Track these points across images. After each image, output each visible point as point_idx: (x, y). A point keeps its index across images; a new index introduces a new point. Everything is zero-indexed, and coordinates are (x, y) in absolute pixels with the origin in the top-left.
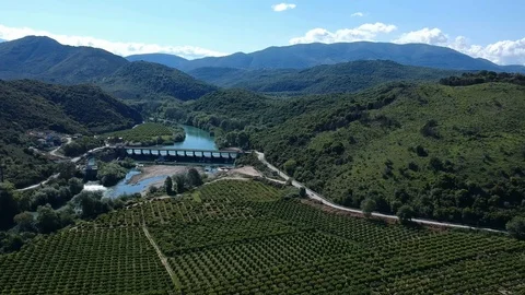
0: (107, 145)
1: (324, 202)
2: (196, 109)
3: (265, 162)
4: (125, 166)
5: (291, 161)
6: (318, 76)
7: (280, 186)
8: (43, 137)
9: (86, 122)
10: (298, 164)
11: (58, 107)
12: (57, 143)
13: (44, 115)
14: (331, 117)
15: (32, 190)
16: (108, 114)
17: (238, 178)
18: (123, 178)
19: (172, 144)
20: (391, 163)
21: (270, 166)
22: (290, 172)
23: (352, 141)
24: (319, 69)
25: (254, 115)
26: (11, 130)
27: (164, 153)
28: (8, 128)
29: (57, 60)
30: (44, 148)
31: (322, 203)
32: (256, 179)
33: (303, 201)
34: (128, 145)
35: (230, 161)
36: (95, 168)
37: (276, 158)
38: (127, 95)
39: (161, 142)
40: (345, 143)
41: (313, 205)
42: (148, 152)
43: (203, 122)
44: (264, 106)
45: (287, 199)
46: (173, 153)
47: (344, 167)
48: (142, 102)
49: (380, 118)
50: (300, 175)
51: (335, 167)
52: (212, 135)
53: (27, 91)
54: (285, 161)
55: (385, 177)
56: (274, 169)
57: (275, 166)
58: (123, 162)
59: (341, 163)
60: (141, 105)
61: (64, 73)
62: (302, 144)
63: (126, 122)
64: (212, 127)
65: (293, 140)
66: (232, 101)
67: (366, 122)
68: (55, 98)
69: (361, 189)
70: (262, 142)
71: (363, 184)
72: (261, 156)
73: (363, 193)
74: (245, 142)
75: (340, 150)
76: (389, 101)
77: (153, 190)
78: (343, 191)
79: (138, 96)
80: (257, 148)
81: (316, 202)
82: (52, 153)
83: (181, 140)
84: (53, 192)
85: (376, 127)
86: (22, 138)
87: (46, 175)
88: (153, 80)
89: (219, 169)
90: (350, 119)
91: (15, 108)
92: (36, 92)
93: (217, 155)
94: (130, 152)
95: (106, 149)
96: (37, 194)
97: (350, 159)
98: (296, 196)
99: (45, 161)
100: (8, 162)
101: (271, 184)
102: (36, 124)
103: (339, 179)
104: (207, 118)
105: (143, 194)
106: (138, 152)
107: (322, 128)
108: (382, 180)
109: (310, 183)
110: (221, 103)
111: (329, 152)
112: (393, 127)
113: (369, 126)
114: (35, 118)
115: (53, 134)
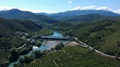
0: (36, 35)
1: (101, 53)
2: (54, 26)
3: (78, 41)
4: (41, 41)
5: (87, 41)
6: (80, 18)
7: (85, 48)
8: (21, 33)
9: (29, 29)
10: (89, 41)
11: (22, 25)
12: (24, 35)
13: (19, 28)
14: (95, 28)
15: (20, 49)
16: (34, 27)
17: (72, 45)
18: (42, 44)
19: (51, 35)
20: (119, 42)
21: (80, 42)
22: (87, 43)
23: (103, 35)
24: (80, 16)
25: (70, 27)
26: (12, 32)
27: (50, 38)
28: (12, 31)
29: (20, 14)
30: (21, 36)
31: (101, 54)
32: (78, 45)
33: (95, 53)
34: (41, 35)
35: (68, 40)
36: (35, 42)
37: (82, 39)
38: (37, 22)
39: (48, 34)
40: (101, 36)
41: (98, 54)
42: (46, 37)
43: (57, 29)
44: (71, 25)
45: (90, 52)
46: (53, 38)
47: (103, 43)
48: (41, 24)
49: (110, 29)
50: (90, 45)
51: (100, 42)
52: (60, 32)
53: (15, 22)
54: (84, 40)
55: (118, 46)
56: (82, 43)
57: (81, 41)
58: (41, 40)
59: (102, 41)
60: (41, 25)
61: (22, 17)
62: (88, 36)
63: (39, 29)
64: (60, 30)
65: (85, 35)
66: (63, 24)
67: (106, 30)
68: (21, 23)
69: (111, 49)
70: (75, 35)
71: (112, 48)
72: (76, 39)
73: (112, 51)
74: (70, 35)
75: (100, 38)
76: (111, 24)
77: (52, 49)
78: (106, 50)
79: (39, 23)
80: (74, 36)
81: (99, 53)
82: (23, 38)
83: (53, 34)
84: (26, 50)
85: (109, 31)
86: (15, 34)
87: (23, 44)
88: (43, 19)
89: (66, 42)
90: (101, 29)
91: (13, 26)
92: (17, 22)
93: (64, 38)
94: (42, 37)
95: (36, 36)
96: (22, 50)
97: (104, 40)
98: (92, 51)
99: (22, 40)
100: (13, 41)
101: (83, 47)
102: (18, 30)
103: (103, 46)
104: (58, 28)
105: (50, 50)
106: (44, 37)
107: (93, 31)
108: (117, 47)
109: (94, 47)
110: (61, 24)
111: (97, 38)
112: (114, 31)
113: (107, 31)
114: (17, 28)
115: (23, 33)
